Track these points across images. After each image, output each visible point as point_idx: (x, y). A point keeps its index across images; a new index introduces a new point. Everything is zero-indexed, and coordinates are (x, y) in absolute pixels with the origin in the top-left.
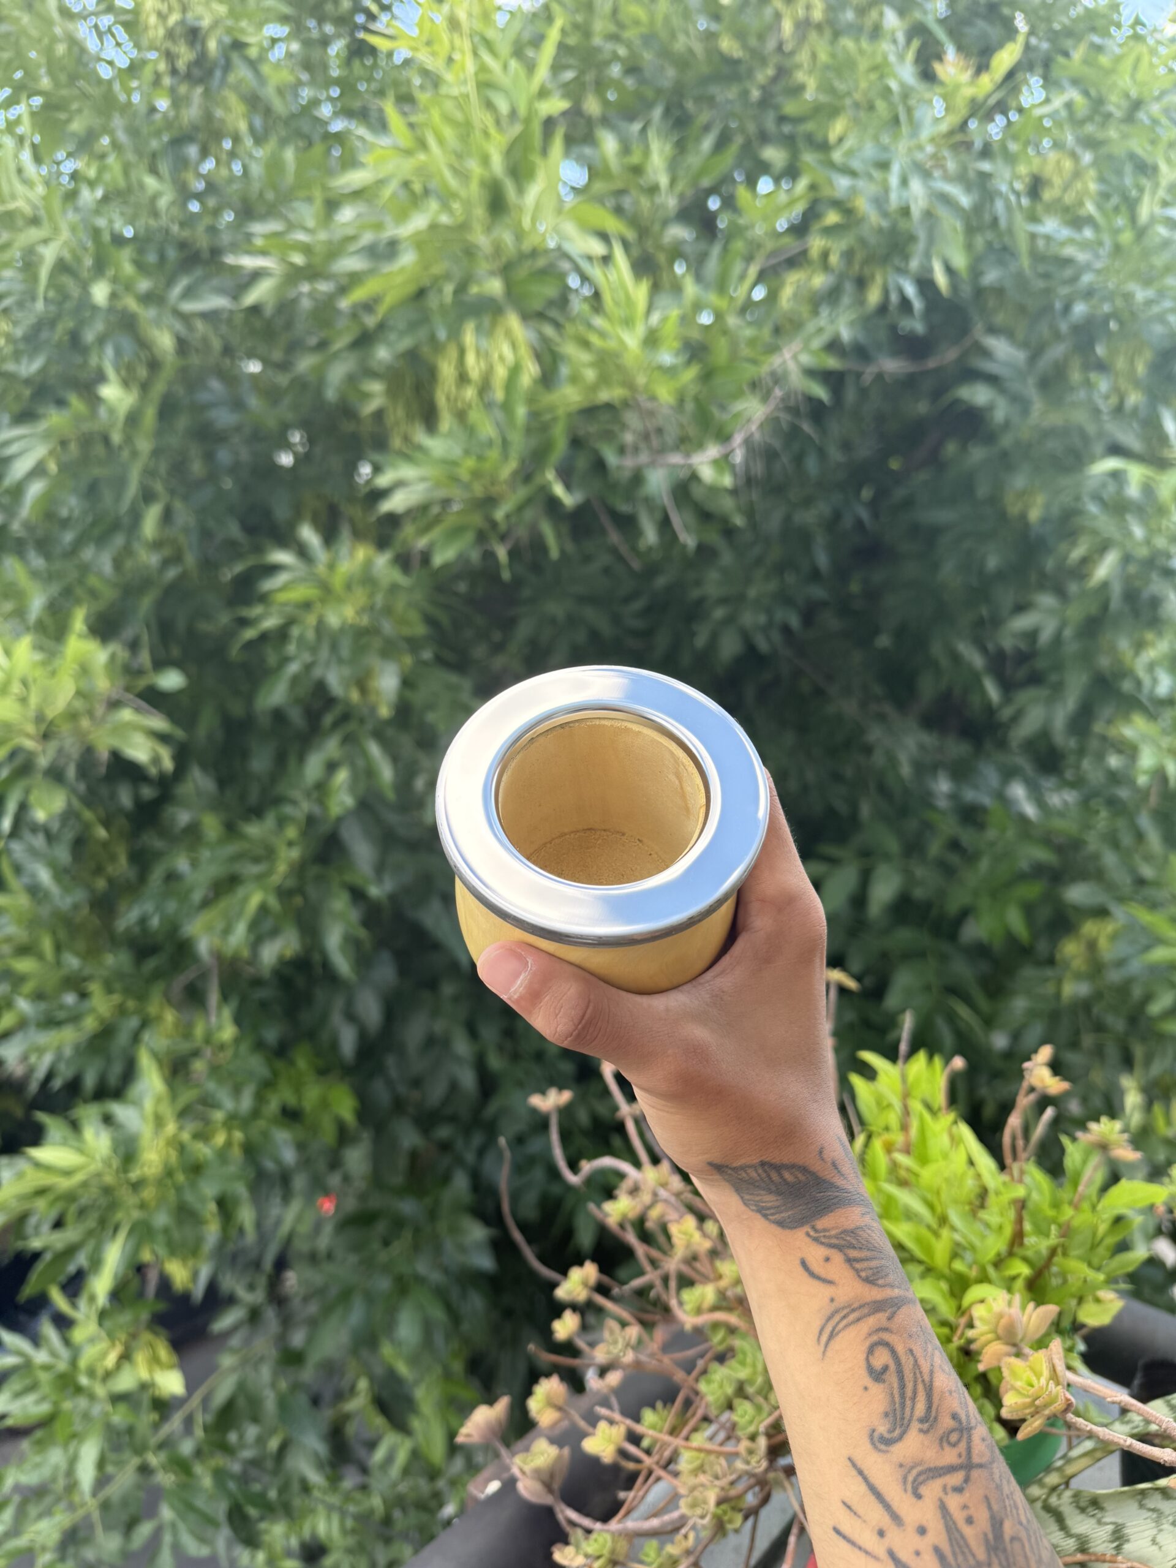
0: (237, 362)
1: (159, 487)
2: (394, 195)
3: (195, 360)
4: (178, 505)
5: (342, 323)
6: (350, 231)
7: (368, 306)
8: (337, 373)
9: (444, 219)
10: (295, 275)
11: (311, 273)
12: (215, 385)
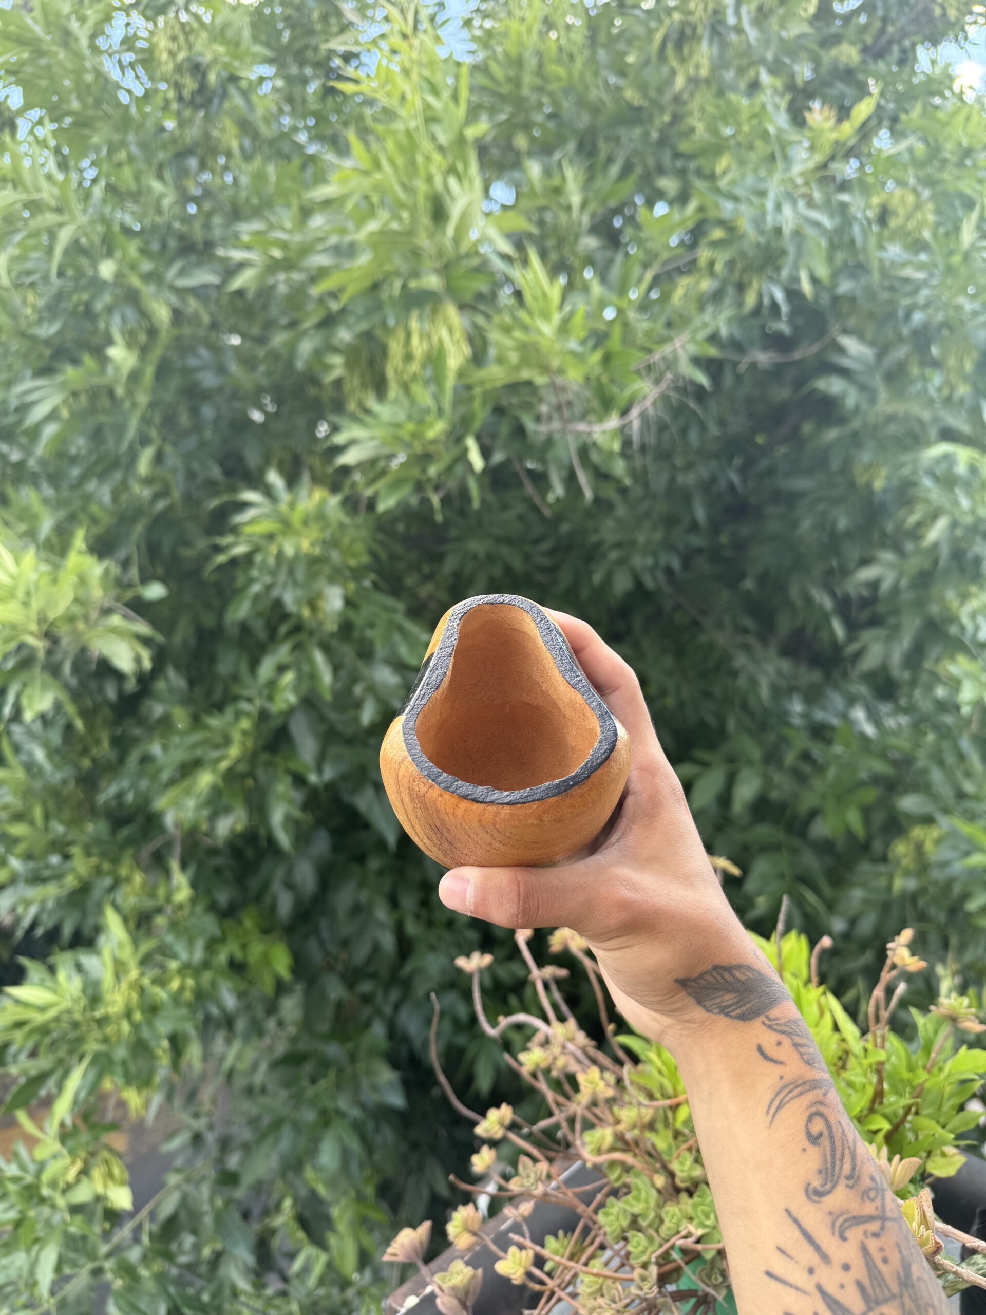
0: (221, 335)
1: (153, 433)
2: (357, 206)
3: (187, 331)
4: (168, 449)
5: (311, 306)
6: (320, 234)
7: (333, 295)
8: (306, 347)
9: (395, 226)
10: (274, 266)
11: (287, 265)
12: (204, 352)
